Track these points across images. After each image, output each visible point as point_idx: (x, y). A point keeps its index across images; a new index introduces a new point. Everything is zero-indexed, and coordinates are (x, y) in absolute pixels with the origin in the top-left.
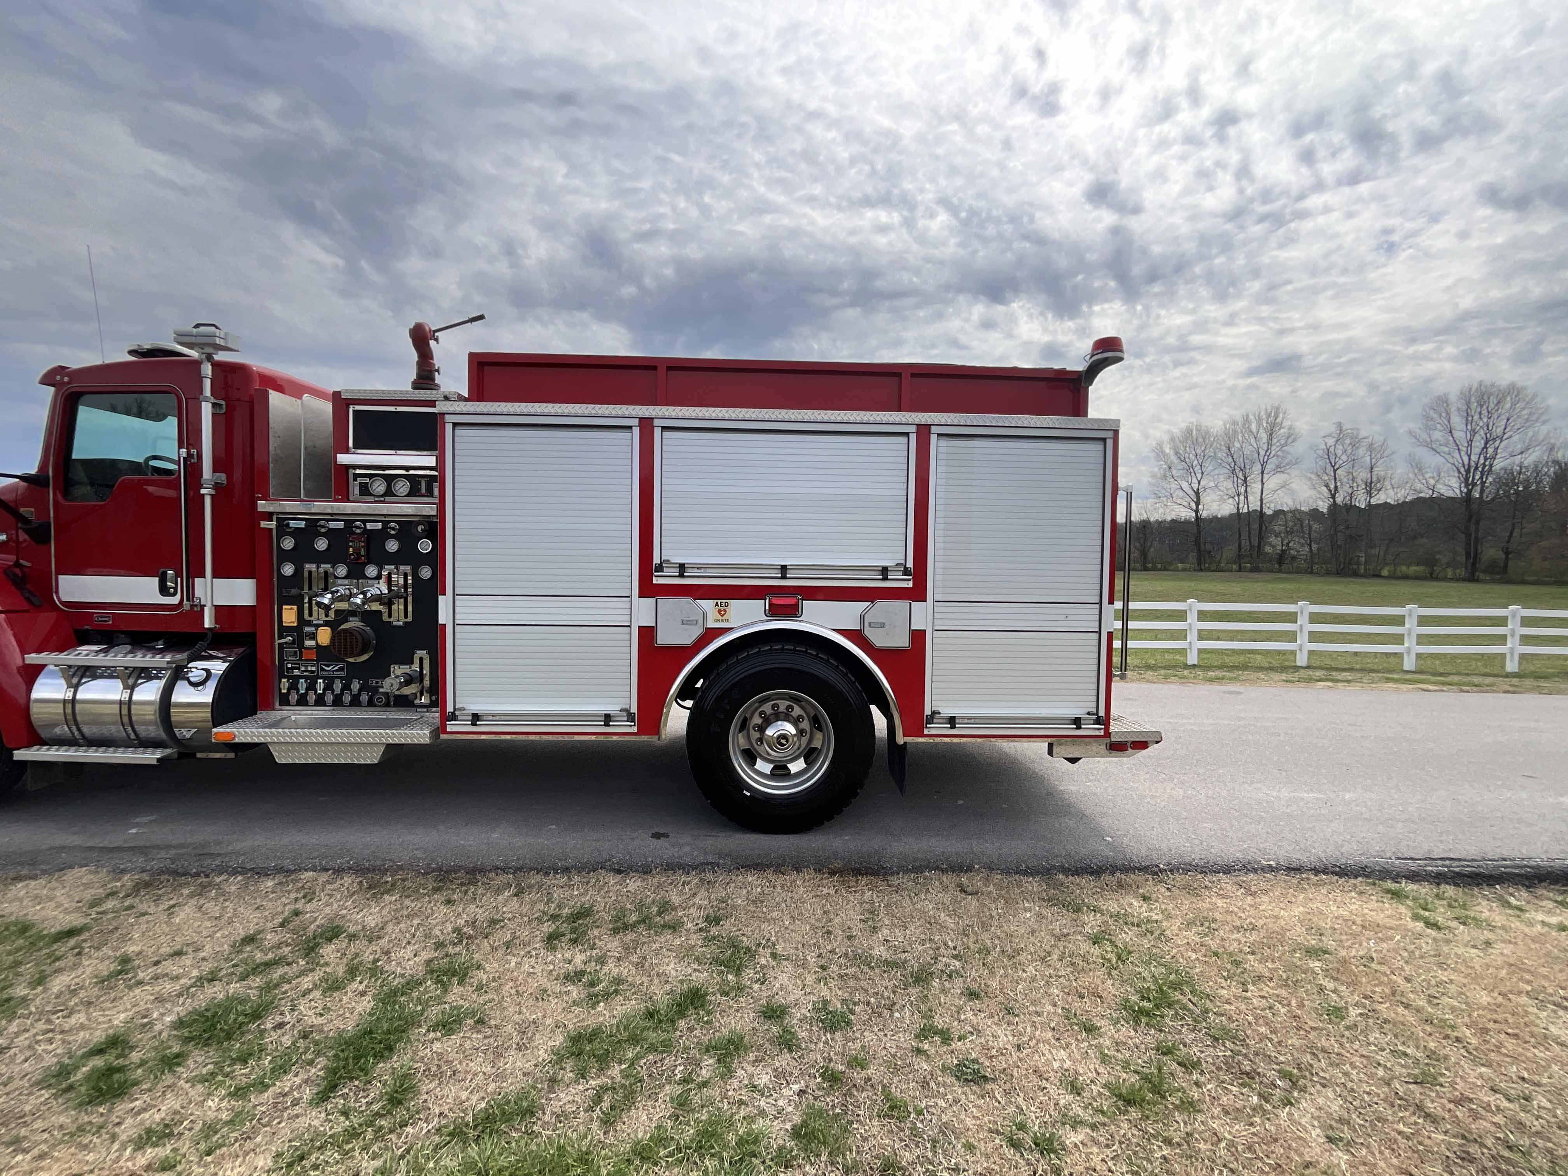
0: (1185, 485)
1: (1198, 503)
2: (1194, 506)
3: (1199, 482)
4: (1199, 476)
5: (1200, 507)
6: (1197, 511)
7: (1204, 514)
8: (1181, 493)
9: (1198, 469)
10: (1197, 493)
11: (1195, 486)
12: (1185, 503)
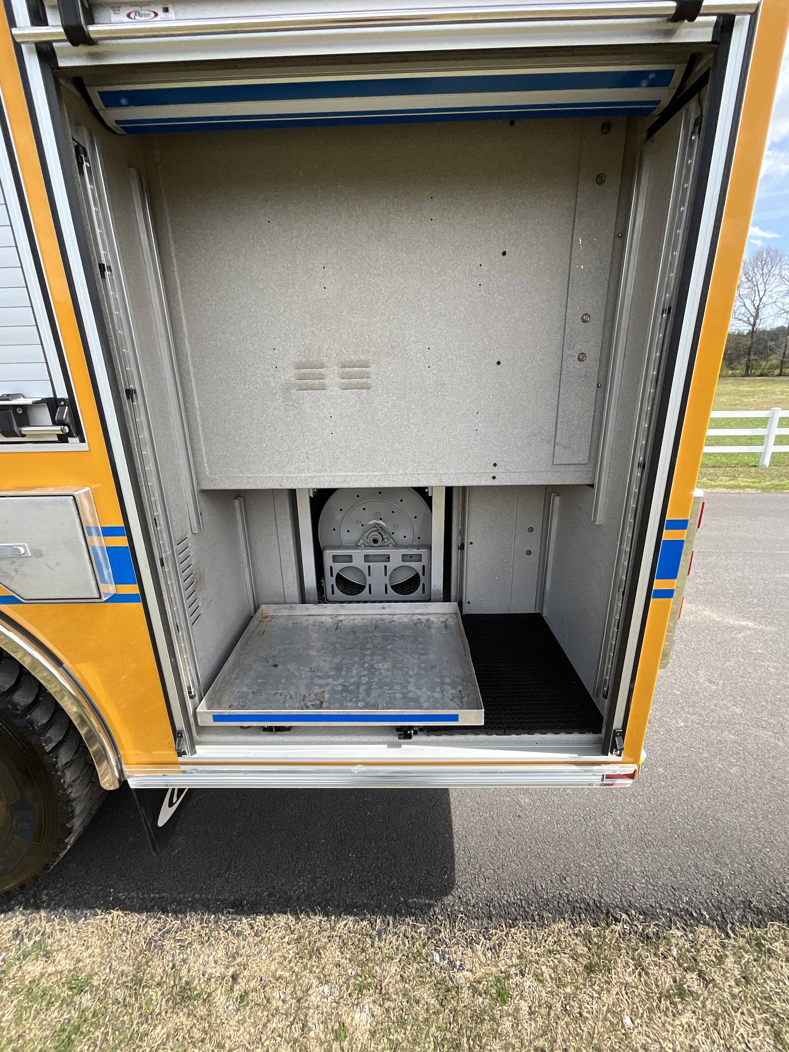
0: (748, 303)
1: (756, 317)
2: (752, 320)
3: (761, 300)
4: (762, 293)
5: (758, 321)
6: (754, 325)
7: (760, 326)
8: (743, 310)
9: (761, 288)
10: (757, 309)
11: (757, 303)
12: (745, 319)
